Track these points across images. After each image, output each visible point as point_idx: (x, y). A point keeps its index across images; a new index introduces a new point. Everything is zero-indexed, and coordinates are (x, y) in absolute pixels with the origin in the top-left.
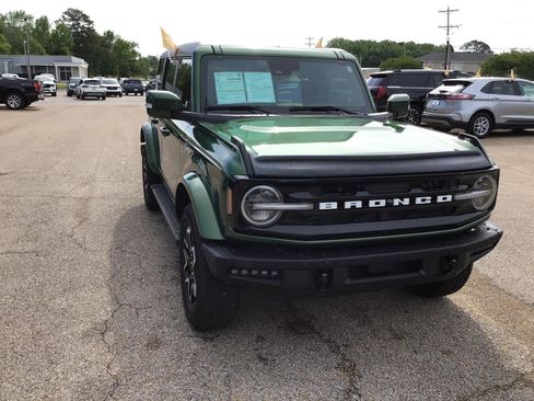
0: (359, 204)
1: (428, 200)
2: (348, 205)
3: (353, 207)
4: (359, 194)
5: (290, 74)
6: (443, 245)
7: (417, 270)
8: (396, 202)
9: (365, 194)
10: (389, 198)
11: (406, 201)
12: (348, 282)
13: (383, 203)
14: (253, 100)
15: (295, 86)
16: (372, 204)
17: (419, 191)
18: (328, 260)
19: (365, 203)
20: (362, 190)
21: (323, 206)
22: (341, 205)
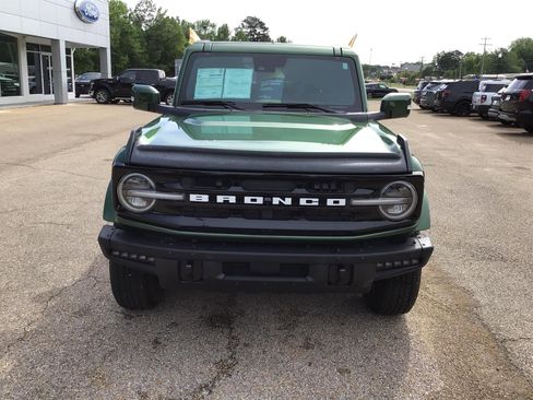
0: (232, 199)
1: (315, 202)
2: (220, 199)
3: (226, 202)
4: (233, 189)
5: (273, 71)
6: (335, 252)
7: (305, 276)
8: (276, 201)
9: (239, 189)
10: (268, 195)
11: (288, 201)
12: (222, 276)
13: (260, 200)
14: (228, 95)
15: (279, 83)
16: (247, 200)
17: (304, 191)
18: (194, 252)
19: (240, 199)
20: (236, 185)
21: (193, 198)
22: (213, 198)
